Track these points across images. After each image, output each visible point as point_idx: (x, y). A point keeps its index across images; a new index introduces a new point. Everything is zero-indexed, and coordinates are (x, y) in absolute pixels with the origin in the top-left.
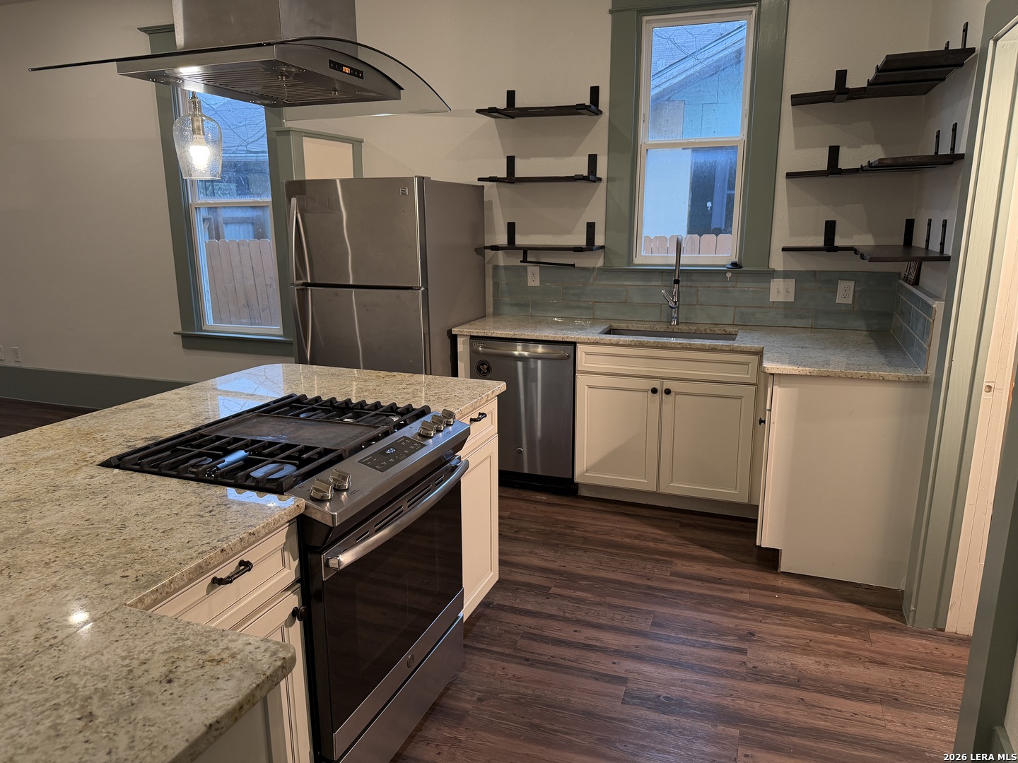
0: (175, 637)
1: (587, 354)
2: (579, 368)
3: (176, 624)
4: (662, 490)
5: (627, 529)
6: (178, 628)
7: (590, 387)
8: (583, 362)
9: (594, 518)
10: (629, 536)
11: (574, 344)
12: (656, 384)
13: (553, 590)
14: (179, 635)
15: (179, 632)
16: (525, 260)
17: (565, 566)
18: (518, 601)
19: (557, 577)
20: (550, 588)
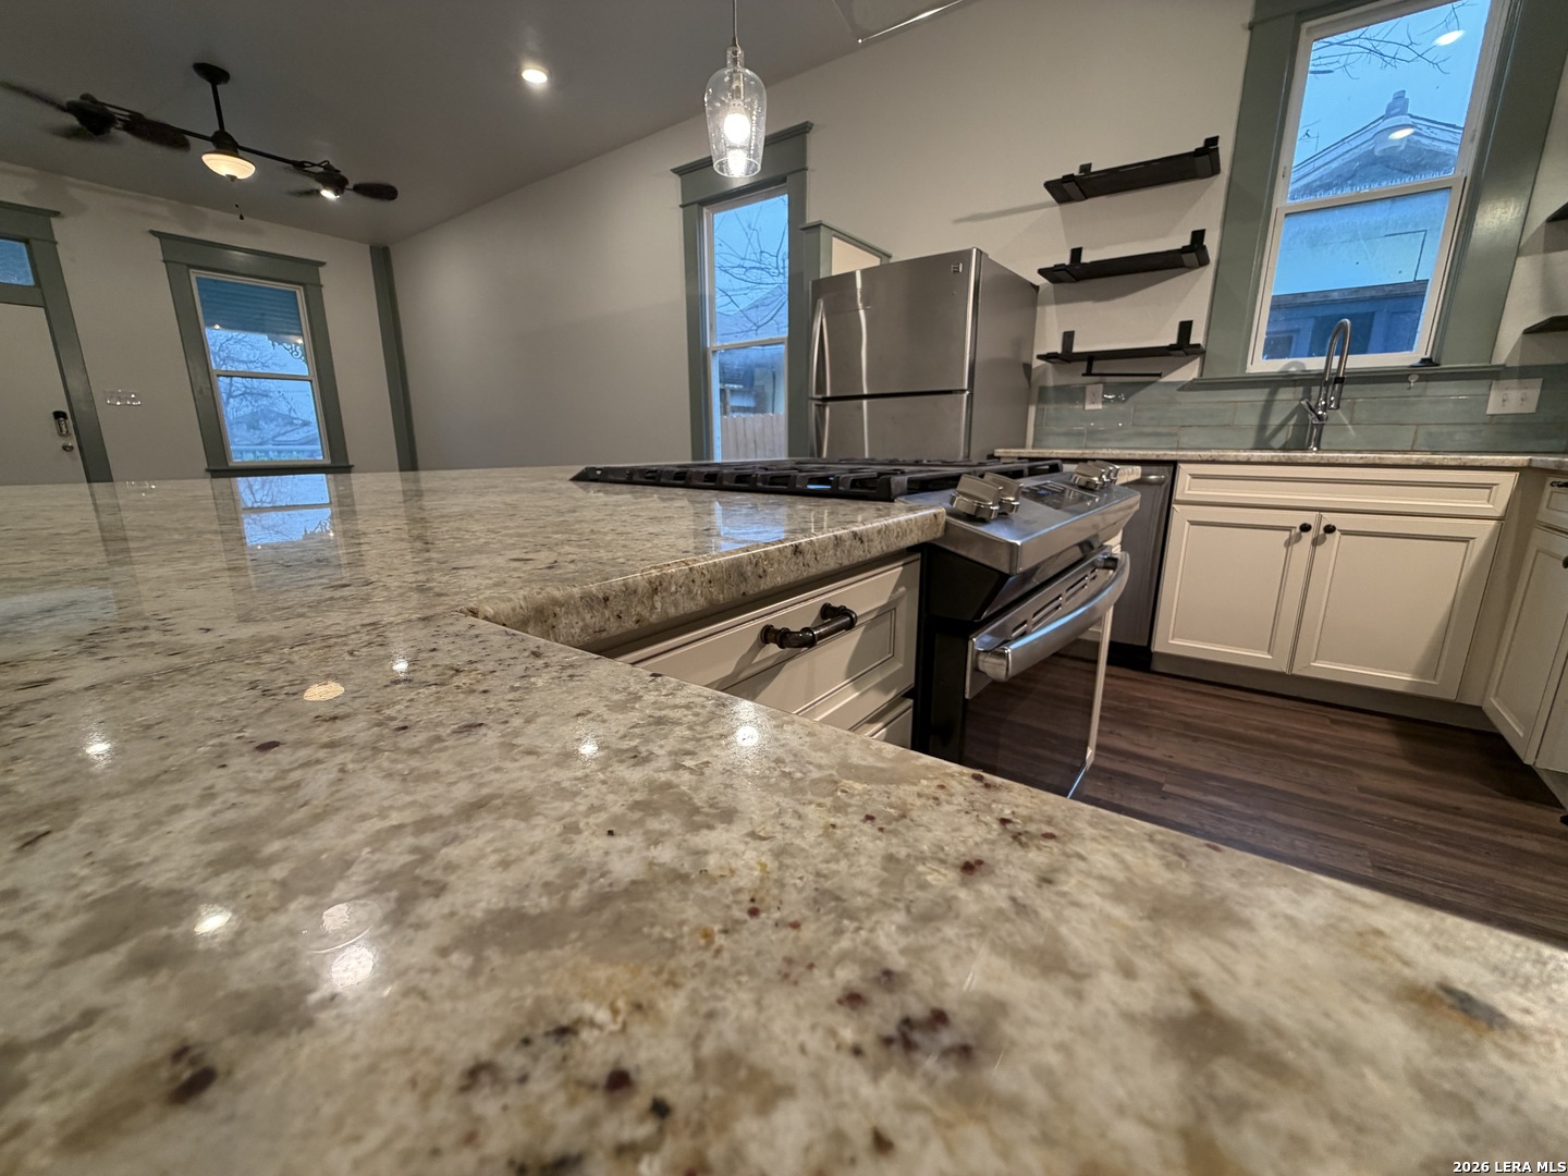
0: (635, 775)
1: (1194, 476)
2: (1178, 496)
3: (650, 697)
4: (1296, 671)
5: (1247, 719)
6: (660, 721)
7: (1193, 523)
8: (1187, 488)
9: (1187, 700)
10: (1256, 728)
11: (1173, 464)
12: (1309, 518)
13: (1166, 788)
14: (658, 770)
15: (661, 749)
16: (1089, 373)
17: (1171, 757)
18: (1117, 795)
19: (1166, 769)
20: (1162, 785)
